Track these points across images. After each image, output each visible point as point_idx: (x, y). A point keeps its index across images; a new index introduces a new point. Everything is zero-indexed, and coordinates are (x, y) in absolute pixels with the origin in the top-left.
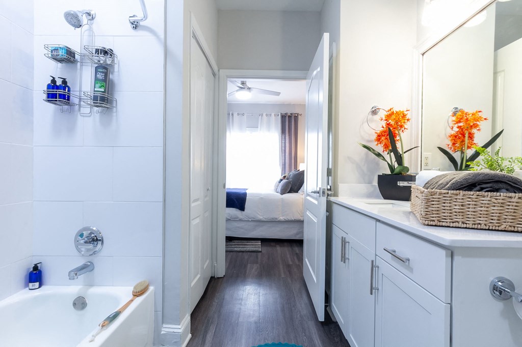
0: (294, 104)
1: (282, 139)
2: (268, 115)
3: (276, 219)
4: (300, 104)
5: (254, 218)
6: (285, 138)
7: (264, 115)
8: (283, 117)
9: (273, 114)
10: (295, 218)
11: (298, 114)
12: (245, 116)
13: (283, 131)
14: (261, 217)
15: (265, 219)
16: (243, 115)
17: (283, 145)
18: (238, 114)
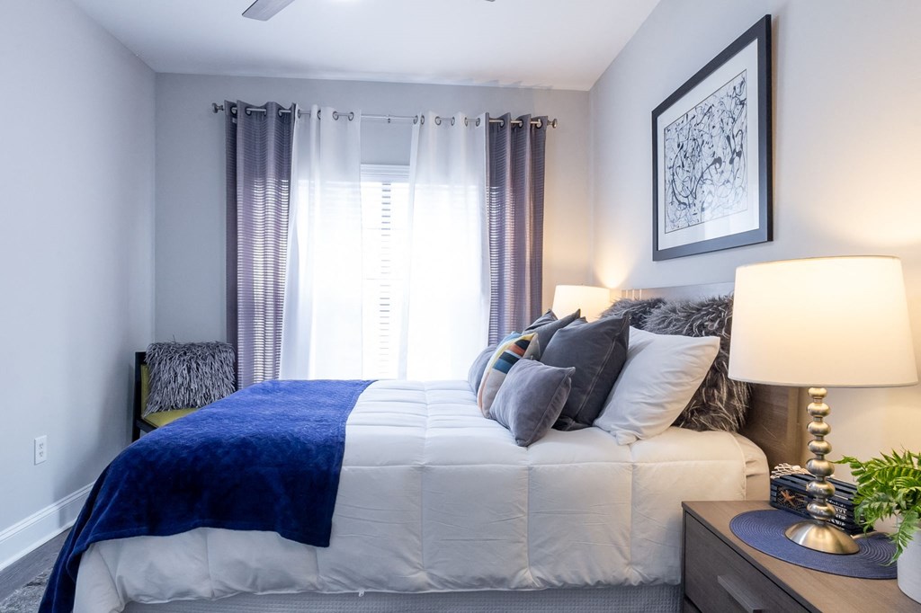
0: (529, 90)
1: (491, 203)
2: (444, 122)
3: (502, 581)
4: (549, 90)
5: (380, 583)
6: (501, 202)
7: (431, 119)
8: (495, 129)
9: (460, 119)
10: (600, 577)
11: (544, 120)
12: (357, 123)
13: (495, 178)
14: (421, 577)
15: (444, 583)
16: (350, 116)
17: (494, 225)
18: (336, 116)
